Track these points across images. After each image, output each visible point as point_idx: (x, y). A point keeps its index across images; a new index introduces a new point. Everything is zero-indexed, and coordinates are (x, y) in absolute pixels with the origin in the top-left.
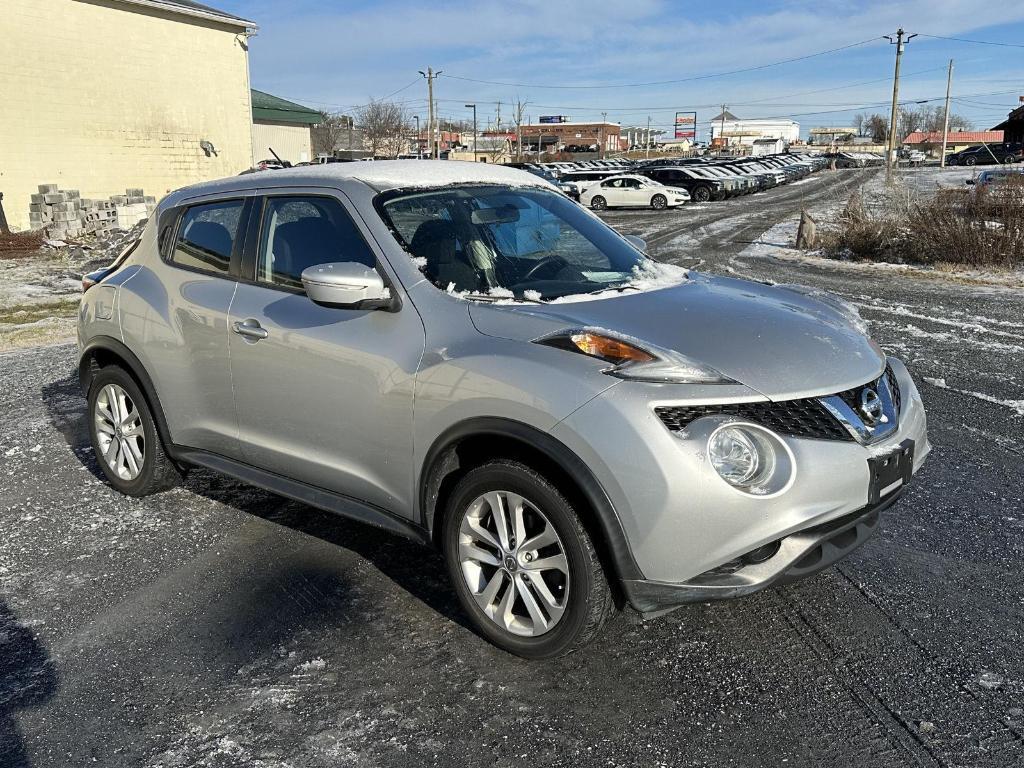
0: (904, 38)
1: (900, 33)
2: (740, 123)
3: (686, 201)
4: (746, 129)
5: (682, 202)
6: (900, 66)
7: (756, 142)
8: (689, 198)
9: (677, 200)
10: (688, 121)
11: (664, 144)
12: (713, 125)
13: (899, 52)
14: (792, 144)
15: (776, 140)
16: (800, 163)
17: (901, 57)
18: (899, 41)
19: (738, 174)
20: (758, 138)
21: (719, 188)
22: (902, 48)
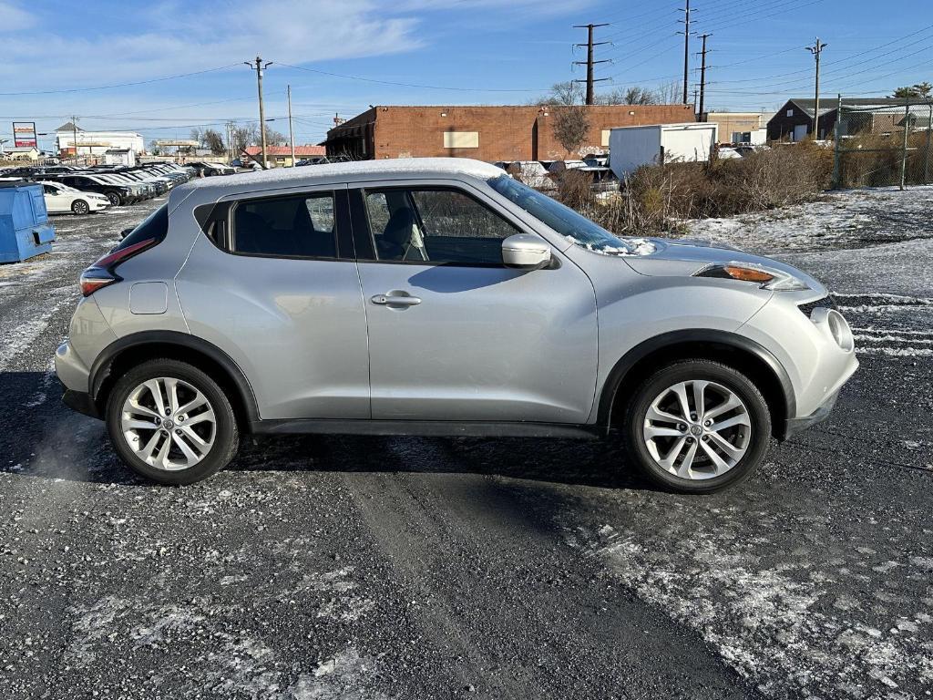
0: (262, 65)
1: (259, 61)
2: (86, 134)
3: (107, 206)
4: (95, 140)
5: (104, 207)
6: (262, 90)
7: (108, 152)
8: (109, 203)
9: (99, 205)
10: (27, 131)
11: (11, 153)
12: (57, 135)
13: (259, 76)
14: (140, 154)
15: (127, 151)
16: (175, 171)
17: (261, 81)
18: (259, 68)
19: (135, 181)
20: (109, 148)
21: (128, 193)
22: (261, 74)
